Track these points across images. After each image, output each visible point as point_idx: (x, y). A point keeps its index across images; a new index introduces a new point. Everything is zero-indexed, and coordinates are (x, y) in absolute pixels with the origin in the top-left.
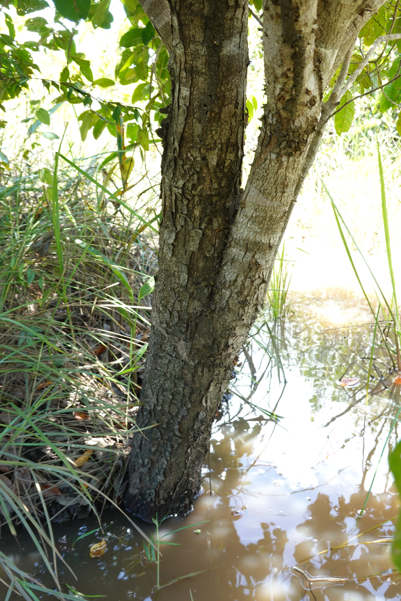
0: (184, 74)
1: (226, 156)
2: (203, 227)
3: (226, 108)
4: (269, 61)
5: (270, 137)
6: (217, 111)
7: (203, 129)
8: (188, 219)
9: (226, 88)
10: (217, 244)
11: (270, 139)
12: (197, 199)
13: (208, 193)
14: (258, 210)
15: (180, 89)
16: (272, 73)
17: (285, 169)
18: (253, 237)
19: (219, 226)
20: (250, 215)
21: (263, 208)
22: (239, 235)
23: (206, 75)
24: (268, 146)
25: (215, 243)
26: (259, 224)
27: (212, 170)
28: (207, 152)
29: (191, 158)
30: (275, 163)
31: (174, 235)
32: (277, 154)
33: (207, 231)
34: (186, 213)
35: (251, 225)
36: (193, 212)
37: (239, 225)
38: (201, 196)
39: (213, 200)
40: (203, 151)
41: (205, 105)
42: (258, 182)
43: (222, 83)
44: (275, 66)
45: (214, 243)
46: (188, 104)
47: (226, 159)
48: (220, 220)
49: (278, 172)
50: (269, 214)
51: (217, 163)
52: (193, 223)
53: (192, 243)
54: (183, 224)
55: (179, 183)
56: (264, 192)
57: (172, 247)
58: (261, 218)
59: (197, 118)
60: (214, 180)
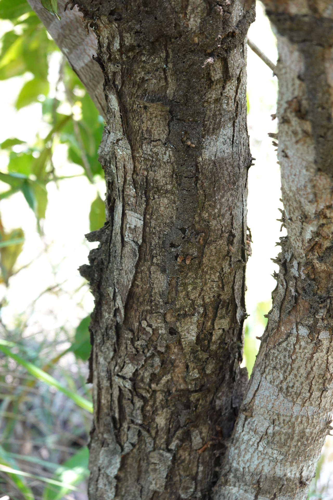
0: (131, 191)
1: (213, 324)
2: (173, 446)
3: (212, 248)
4: (291, 190)
5: (296, 299)
6: (196, 254)
7: (169, 285)
8: (144, 433)
9: (210, 215)
10: (200, 475)
11: (296, 302)
12: (160, 397)
13: (182, 387)
14: (277, 423)
15: (124, 214)
16: (297, 208)
17: (325, 351)
18: (269, 468)
19: (204, 443)
20: (262, 429)
21: (287, 419)
22: (242, 465)
23: (173, 194)
24: (293, 313)
25: (197, 473)
26: (281, 447)
27: (187, 350)
28: (178, 320)
29: (149, 329)
30: (307, 343)
31: (117, 461)
32: (310, 327)
33: (181, 452)
34: (140, 422)
35: (264, 448)
36: (153, 420)
37: (243, 447)
38: (168, 392)
39: (192, 399)
40: (169, 318)
41: (172, 245)
42: (275, 373)
43: (203, 207)
44: (302, 200)
45: (194, 472)
46: (140, 242)
47: (213, 329)
48: (205, 430)
49: (312, 357)
50: (298, 429)
51: (198, 337)
52: (154, 439)
53: (152, 476)
54: (135, 440)
55: (126, 370)
56: (288, 392)
57: (114, 483)
58: (283, 437)
59: (157, 264)
60: (191, 365)
